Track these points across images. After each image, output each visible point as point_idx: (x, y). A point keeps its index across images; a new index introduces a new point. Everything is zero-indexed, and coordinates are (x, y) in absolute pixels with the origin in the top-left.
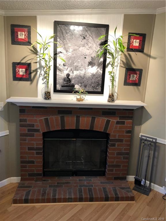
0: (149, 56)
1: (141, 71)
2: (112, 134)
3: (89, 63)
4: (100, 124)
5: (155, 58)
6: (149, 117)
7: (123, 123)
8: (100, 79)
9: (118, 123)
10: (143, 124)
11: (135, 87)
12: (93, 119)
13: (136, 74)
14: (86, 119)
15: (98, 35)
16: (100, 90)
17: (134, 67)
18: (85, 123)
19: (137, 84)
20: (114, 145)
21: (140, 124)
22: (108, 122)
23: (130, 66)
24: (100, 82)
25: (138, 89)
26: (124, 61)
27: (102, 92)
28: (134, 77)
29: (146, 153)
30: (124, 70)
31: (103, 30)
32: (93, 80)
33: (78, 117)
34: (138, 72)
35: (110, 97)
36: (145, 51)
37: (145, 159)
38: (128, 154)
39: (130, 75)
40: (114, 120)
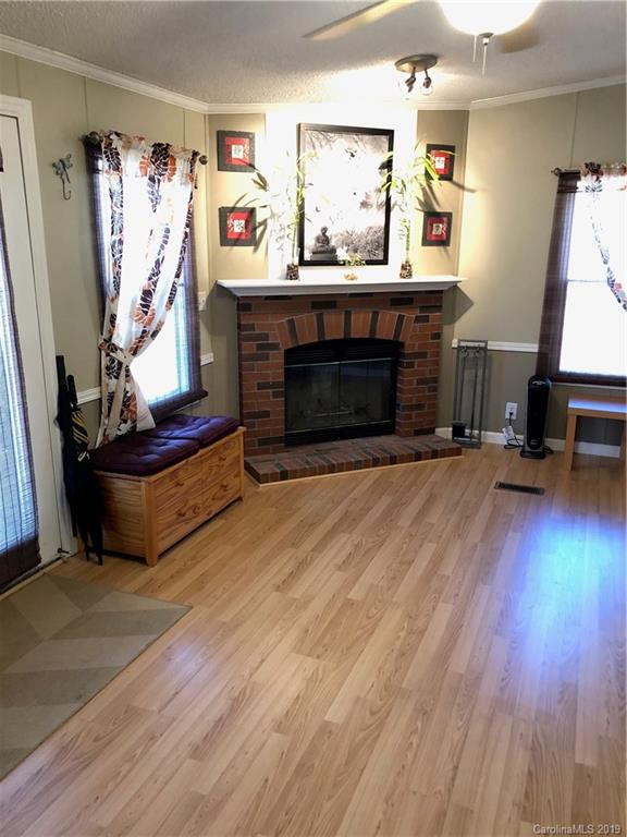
0: (462, 187)
1: (449, 215)
2: (408, 342)
3: (362, 204)
4: (386, 324)
5: (473, 191)
6: (468, 303)
7: (426, 319)
8: (381, 234)
9: (418, 319)
10: (459, 317)
11: (441, 248)
12: (375, 314)
13: (442, 222)
14: (362, 316)
15: (378, 147)
16: (381, 258)
17: (438, 210)
18: (360, 325)
19: (443, 242)
20: (411, 365)
21: (453, 321)
22: (401, 318)
23: (433, 208)
24: (382, 242)
25: (446, 251)
26: (422, 199)
27: (385, 262)
28: (439, 229)
29: (468, 375)
30: (422, 214)
31: (384, 139)
32: (369, 237)
33: (348, 314)
34: (445, 219)
35: (403, 267)
36: (454, 178)
37: (467, 389)
38: (436, 380)
39: (432, 225)
40: (410, 314)
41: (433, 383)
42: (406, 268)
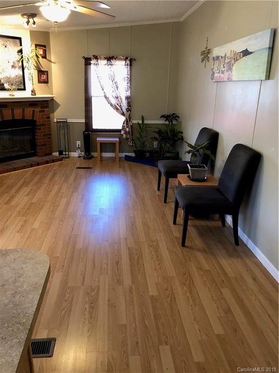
0: (51, 61)
1: (47, 72)
2: (37, 120)
3: (12, 66)
4: (29, 113)
5: (55, 63)
6: (58, 105)
7: (44, 111)
8: (22, 78)
9: (40, 111)
10: (56, 110)
11: (45, 84)
12: (23, 110)
13: (45, 74)
14: (18, 110)
15: (15, 45)
16: (23, 87)
17: (43, 70)
18: (18, 114)
19: (46, 82)
20: (40, 129)
21: (53, 112)
22: (34, 111)
23: (40, 69)
24: (22, 81)
25: (48, 86)
26: (36, 65)
27: (24, 89)
28: (44, 77)
29: (62, 132)
30: (37, 71)
31: (18, 41)
32: (17, 80)
33: (12, 110)
34: (46, 73)
35: (32, 92)
36: (47, 58)
37: (62, 137)
38: (50, 134)
39: (41, 75)
40: (37, 110)
41: (49, 135)
42: (33, 92)
